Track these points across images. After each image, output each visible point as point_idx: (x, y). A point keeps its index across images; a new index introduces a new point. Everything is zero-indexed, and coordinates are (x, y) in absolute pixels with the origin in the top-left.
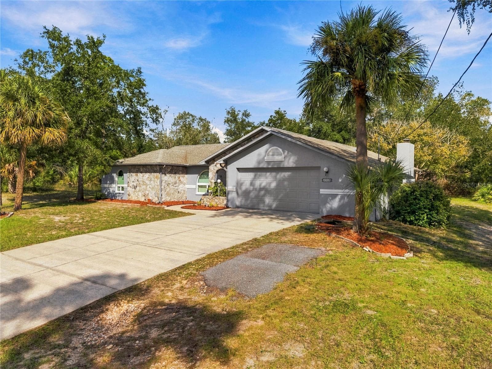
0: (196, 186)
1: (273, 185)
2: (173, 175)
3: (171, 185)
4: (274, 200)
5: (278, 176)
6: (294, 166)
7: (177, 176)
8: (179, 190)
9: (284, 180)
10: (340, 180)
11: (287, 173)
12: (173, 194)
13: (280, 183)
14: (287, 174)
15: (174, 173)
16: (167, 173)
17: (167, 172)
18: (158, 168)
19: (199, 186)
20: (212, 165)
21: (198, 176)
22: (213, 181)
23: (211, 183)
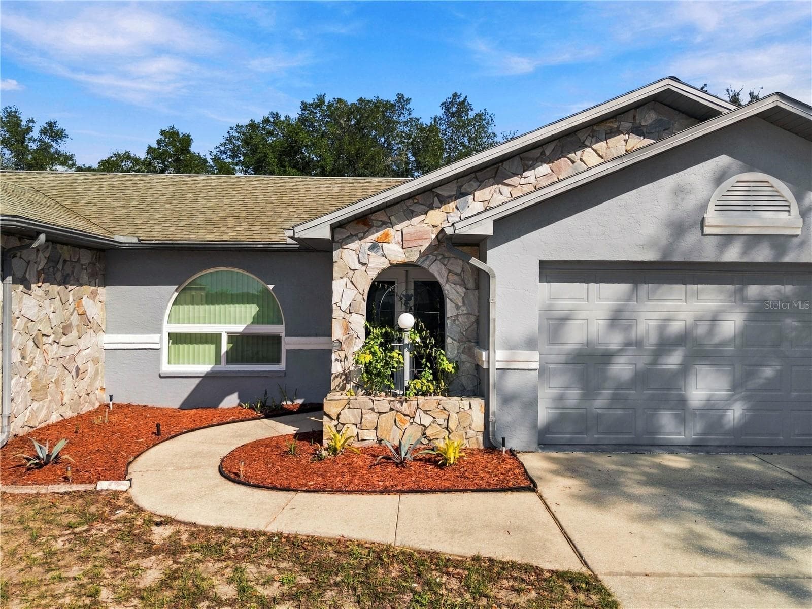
0: (161, 339)
2: (56, 288)
3: (50, 340)
7: (73, 291)
8: (79, 362)
12: (57, 382)
15: (59, 276)
16: (34, 279)
17: (34, 273)
19: (177, 339)
20: (354, 245)
21: (170, 292)
22: (359, 322)
23: (347, 329)
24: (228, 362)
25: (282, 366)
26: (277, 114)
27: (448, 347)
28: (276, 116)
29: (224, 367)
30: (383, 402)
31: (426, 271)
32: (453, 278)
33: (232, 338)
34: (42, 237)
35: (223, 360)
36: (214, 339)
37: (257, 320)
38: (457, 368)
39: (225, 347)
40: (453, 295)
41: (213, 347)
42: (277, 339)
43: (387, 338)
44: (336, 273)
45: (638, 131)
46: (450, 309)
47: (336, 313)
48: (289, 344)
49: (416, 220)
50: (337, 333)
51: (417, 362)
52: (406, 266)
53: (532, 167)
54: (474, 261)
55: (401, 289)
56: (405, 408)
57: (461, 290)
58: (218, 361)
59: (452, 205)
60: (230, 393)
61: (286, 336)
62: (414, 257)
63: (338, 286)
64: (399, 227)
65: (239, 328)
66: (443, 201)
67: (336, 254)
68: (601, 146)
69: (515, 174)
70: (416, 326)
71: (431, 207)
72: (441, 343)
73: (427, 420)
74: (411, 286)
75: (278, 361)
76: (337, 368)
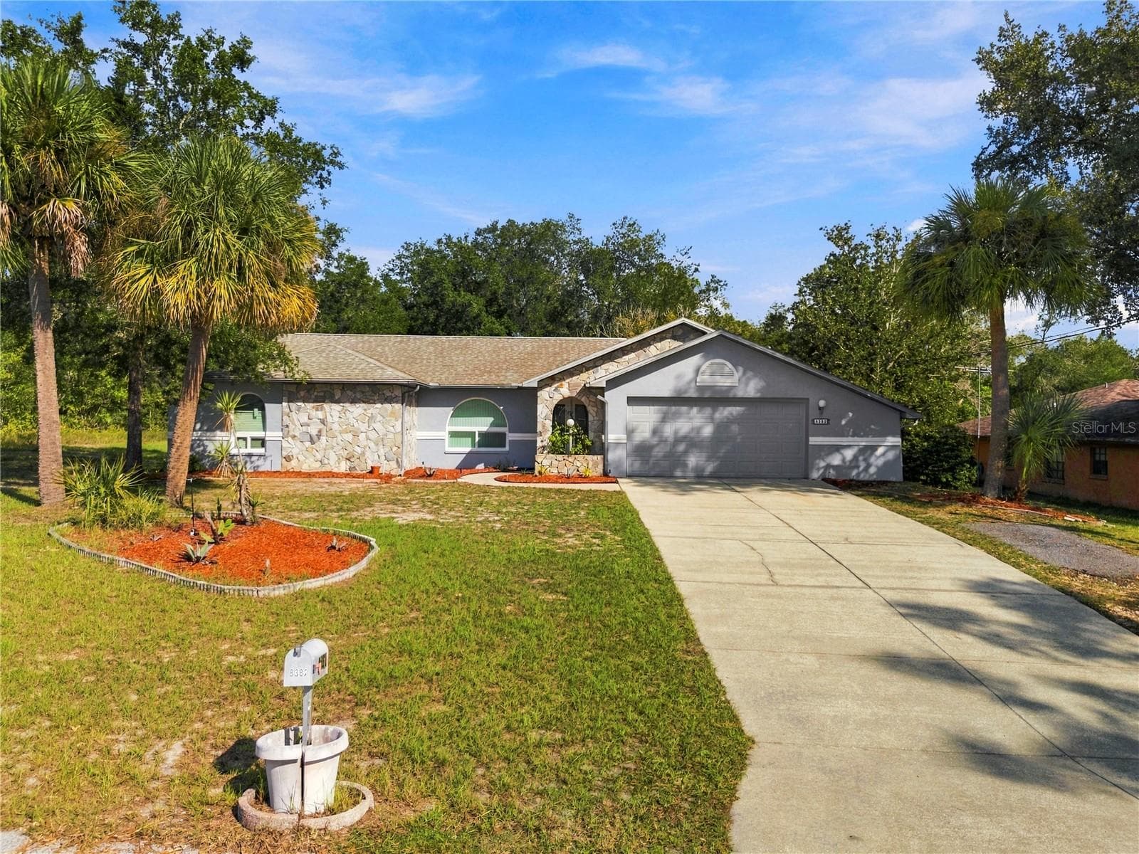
0: (445, 434)
1: (708, 431)
4: (709, 459)
5: (717, 415)
6: (758, 395)
9: (730, 421)
10: (843, 422)
11: (738, 408)
13: (721, 428)
14: (735, 410)
18: (398, 392)
20: (548, 389)
21: (450, 410)
22: (549, 423)
23: (544, 426)
24: (479, 446)
25: (507, 448)
26: (450, 236)
27: (590, 434)
28: (449, 238)
29: (476, 449)
30: (560, 457)
31: (580, 401)
32: (591, 403)
33: (480, 434)
34: (418, 387)
35: (476, 446)
36: (472, 434)
37: (492, 425)
38: (592, 443)
39: (477, 439)
40: (592, 410)
41: (470, 439)
42: (504, 435)
43: (562, 430)
44: (539, 401)
45: (674, 338)
46: (590, 418)
47: (539, 420)
48: (511, 437)
49: (575, 378)
50: (539, 428)
51: (576, 442)
52: (570, 398)
53: (627, 354)
54: (599, 397)
55: (568, 408)
56: (570, 459)
57: (595, 409)
58: (473, 445)
59: (591, 371)
60: (479, 464)
61: (510, 432)
62: (574, 395)
63: (540, 408)
64: (568, 381)
65: (484, 429)
66: (587, 370)
67: (539, 394)
68: (659, 345)
69: (619, 357)
70: (575, 424)
71: (582, 372)
72: (586, 432)
73: (579, 464)
74: (574, 407)
75: (504, 446)
76: (539, 444)
